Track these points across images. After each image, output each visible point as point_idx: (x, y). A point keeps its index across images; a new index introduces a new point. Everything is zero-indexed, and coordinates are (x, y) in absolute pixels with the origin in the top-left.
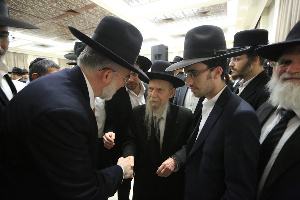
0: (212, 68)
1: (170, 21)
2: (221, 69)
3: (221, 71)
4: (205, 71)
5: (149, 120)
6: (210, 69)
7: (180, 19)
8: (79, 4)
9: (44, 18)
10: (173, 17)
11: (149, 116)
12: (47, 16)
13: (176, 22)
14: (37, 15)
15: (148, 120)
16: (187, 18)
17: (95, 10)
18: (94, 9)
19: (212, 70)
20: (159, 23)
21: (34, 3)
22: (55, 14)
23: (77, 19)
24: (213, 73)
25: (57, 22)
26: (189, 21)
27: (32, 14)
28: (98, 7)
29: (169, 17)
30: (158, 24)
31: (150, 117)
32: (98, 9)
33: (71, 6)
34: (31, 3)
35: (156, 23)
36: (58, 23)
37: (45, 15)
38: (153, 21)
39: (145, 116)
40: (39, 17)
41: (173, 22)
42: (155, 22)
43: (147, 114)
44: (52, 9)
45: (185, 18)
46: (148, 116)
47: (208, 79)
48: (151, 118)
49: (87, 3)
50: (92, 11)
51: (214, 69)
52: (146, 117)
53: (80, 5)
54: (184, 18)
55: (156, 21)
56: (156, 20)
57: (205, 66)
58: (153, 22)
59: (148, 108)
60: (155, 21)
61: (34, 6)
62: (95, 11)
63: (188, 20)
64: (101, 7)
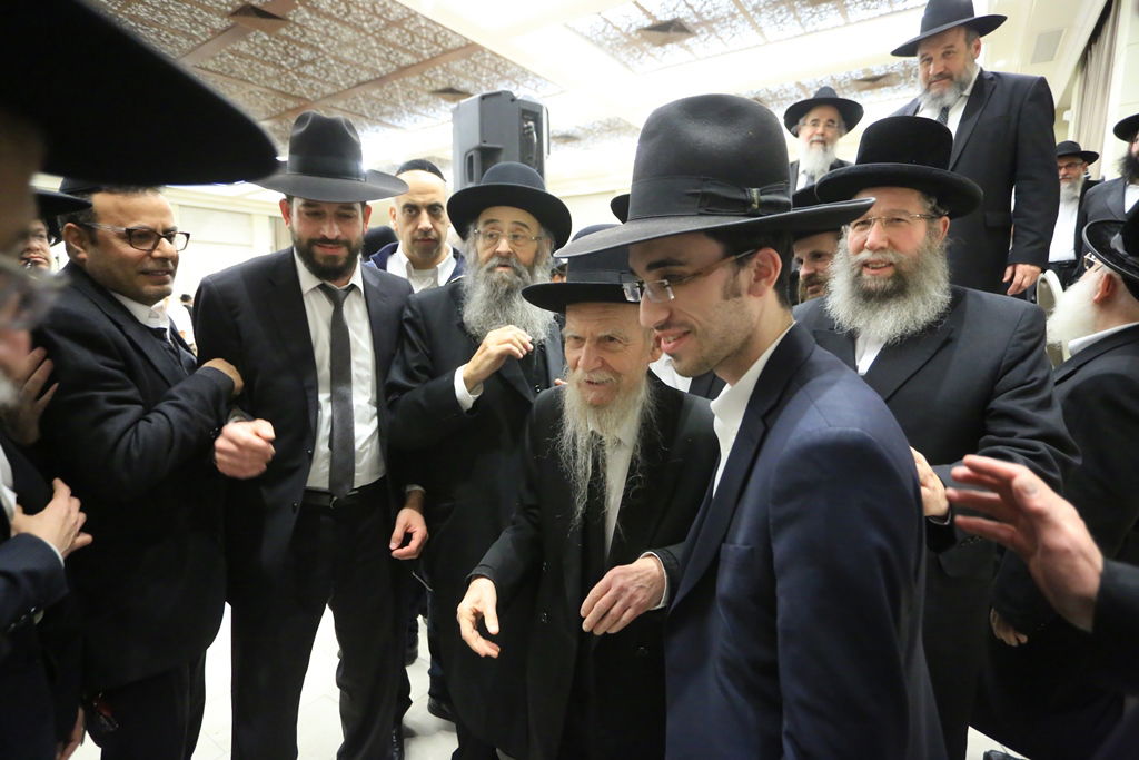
0: (739, 256)
1: (672, 34)
2: (774, 259)
3: (776, 266)
4: (716, 269)
5: (579, 450)
6: (733, 258)
7: (715, 20)
8: (363, 18)
9: (250, 79)
10: (682, 13)
11: (579, 437)
12: (257, 69)
13: (703, 37)
14: (225, 67)
15: (575, 452)
16: (746, 13)
17: (407, 31)
18: (403, 28)
19: (741, 263)
20: (627, 45)
21: (195, 19)
22: (285, 60)
23: (347, 71)
24: (746, 277)
25: (281, 85)
26: (759, 29)
27: (210, 67)
28: (417, 20)
29: (664, 16)
30: (623, 55)
31: (582, 441)
32: (420, 27)
33: (335, 28)
34: (186, 19)
35: (611, 47)
36: (283, 89)
37: (250, 65)
38: (600, 37)
39: (562, 435)
40: (233, 75)
41: (689, 41)
42: (608, 43)
43: (569, 430)
44: (273, 42)
45: (741, 16)
46: (575, 435)
47: (726, 298)
48: (584, 444)
49: (391, 15)
50: (398, 37)
51: (749, 257)
52: (566, 441)
53: (368, 21)
54: (733, 16)
55: (612, 36)
56: (612, 34)
57: (713, 248)
58: (599, 44)
59: (573, 408)
60: (607, 39)
61: (195, 29)
62: (408, 37)
63: (755, 26)
64: (429, 20)
